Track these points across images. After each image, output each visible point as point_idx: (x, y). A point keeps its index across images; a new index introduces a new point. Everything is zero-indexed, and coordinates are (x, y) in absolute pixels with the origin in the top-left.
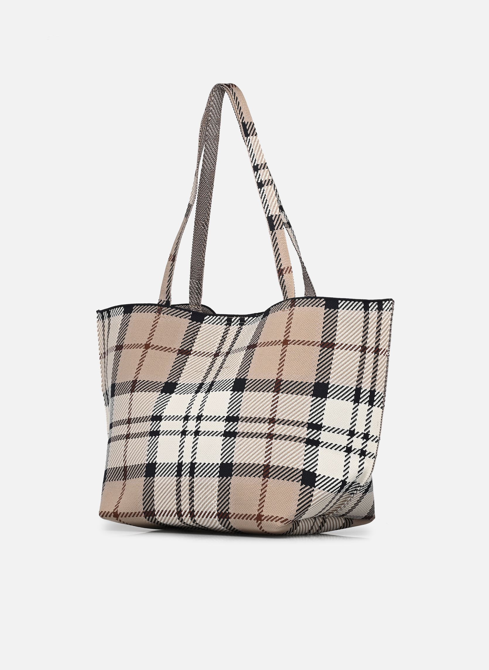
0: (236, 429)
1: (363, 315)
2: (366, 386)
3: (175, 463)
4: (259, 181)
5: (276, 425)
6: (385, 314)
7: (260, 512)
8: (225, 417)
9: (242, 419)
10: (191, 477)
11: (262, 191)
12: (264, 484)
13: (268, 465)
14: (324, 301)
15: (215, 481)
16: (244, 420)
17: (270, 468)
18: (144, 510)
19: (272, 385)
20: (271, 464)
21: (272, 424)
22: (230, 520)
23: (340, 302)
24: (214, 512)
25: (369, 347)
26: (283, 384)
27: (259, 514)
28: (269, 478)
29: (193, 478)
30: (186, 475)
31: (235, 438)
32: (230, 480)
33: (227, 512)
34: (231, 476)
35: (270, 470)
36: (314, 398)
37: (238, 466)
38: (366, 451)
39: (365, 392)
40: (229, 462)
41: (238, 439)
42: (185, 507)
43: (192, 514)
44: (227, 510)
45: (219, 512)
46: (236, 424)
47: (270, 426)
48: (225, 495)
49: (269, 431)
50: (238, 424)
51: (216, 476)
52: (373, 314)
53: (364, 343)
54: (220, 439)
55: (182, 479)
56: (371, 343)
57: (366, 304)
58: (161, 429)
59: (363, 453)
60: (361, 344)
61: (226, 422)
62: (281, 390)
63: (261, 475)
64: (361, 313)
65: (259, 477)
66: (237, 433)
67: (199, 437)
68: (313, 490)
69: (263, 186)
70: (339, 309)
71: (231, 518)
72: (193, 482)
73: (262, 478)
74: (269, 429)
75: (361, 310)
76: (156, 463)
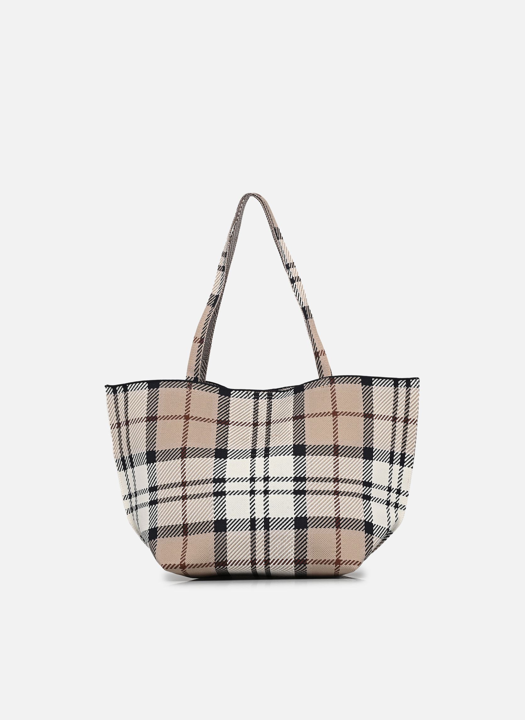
0: (305, 488)
1: (393, 390)
2: (398, 450)
3: (248, 519)
4: (291, 278)
5: (340, 484)
6: (413, 390)
7: (339, 558)
8: (293, 477)
9: (309, 479)
10: (266, 530)
11: (294, 286)
12: (338, 533)
13: (338, 518)
14: (360, 379)
15: (292, 533)
16: (311, 480)
17: (341, 520)
18: (215, 561)
19: (331, 449)
20: (341, 517)
21: (336, 483)
22: (307, 565)
23: (374, 380)
24: (291, 560)
25: (398, 417)
26: (340, 449)
27: (338, 559)
28: (341, 528)
29: (269, 530)
30: (261, 529)
31: (305, 495)
32: (306, 531)
33: (305, 559)
34: (307, 528)
35: (341, 522)
36: (365, 460)
37: (312, 519)
38: (398, 504)
39: (397, 455)
40: (303, 516)
41: (308, 497)
42: (260, 555)
43: (267, 562)
44: (305, 557)
45: (296, 559)
46: (305, 484)
47: (335, 484)
48: (303, 544)
49: (335, 489)
50: (306, 483)
51: (292, 528)
52: (402, 390)
53: (394, 414)
54: (291, 498)
55: (257, 532)
56: (401, 414)
57: (396, 382)
58: (227, 490)
59: (397, 506)
60: (392, 415)
61: (294, 482)
62: (339, 454)
63: (334, 526)
64: (392, 389)
65: (333, 528)
66: (306, 491)
67: (269, 495)
68: (373, 538)
69: (294, 282)
70: (373, 385)
71: (308, 563)
72: (269, 534)
73: (335, 528)
74: (334, 487)
75: (391, 386)
76: (226, 520)
